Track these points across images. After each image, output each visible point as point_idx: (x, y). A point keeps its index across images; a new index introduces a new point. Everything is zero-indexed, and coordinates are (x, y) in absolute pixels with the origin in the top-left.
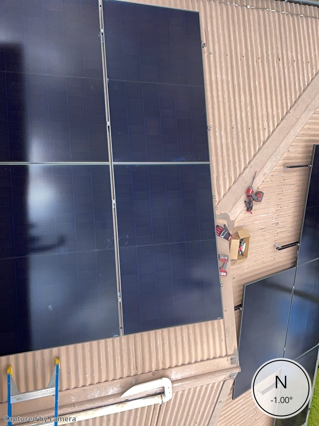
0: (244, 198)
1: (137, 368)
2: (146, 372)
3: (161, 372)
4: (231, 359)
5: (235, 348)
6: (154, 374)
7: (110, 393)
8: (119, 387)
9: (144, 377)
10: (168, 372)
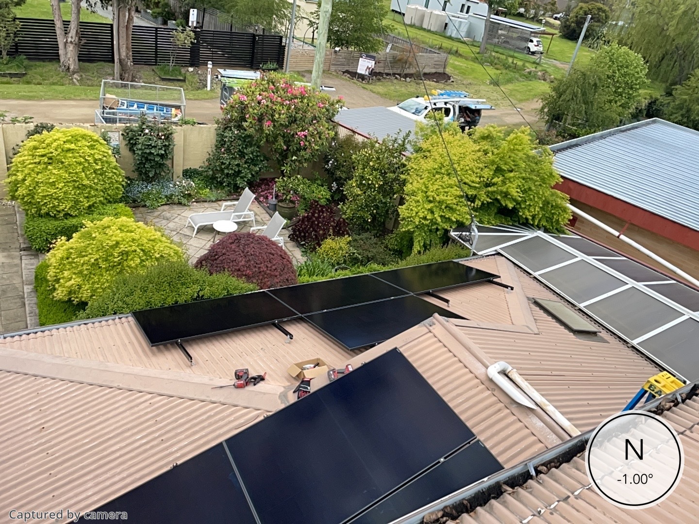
0: (251, 388)
1: (499, 410)
2: (496, 398)
3: (487, 383)
4: (431, 326)
5: (418, 328)
6: (493, 390)
7: (542, 424)
8: (530, 418)
9: (503, 398)
10: (483, 377)
